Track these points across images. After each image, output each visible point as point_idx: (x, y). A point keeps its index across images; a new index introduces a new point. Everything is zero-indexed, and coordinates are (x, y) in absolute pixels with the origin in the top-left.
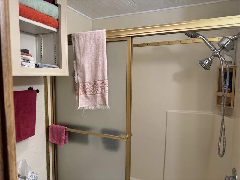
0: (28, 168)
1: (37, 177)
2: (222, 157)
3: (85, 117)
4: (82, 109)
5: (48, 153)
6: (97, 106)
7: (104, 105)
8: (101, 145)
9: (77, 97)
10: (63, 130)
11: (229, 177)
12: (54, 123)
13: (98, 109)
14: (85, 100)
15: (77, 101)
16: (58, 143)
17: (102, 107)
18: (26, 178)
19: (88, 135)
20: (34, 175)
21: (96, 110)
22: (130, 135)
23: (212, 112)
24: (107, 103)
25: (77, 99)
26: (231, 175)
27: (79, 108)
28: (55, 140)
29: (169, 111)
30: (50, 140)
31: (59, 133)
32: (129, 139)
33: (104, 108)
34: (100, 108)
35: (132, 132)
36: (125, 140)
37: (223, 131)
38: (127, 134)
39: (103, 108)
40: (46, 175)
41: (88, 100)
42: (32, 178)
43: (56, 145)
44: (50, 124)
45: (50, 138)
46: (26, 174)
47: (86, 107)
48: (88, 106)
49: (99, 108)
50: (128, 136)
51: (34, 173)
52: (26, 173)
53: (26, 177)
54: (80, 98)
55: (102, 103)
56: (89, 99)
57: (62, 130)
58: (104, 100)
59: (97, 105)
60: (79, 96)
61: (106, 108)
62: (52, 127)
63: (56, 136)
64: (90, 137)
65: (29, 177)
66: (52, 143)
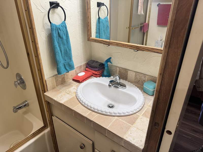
11: (17, 81)
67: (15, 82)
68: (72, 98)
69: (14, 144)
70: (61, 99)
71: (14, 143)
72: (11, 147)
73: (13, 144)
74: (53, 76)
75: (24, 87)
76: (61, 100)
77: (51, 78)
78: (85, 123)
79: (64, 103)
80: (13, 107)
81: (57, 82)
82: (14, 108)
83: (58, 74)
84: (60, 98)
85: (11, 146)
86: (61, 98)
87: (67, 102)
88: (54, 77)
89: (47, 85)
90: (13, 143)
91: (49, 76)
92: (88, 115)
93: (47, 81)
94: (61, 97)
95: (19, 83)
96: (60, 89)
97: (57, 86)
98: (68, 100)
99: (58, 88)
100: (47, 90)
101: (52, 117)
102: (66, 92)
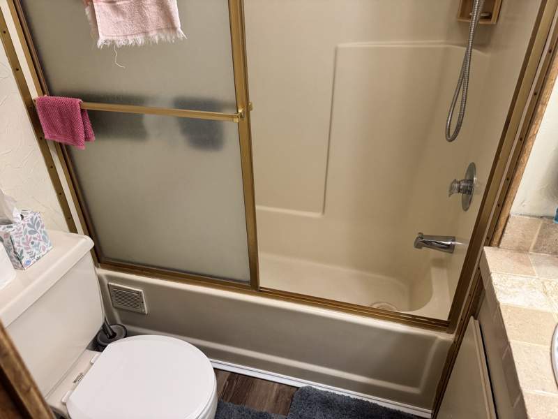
1: (38, 219)
2: (451, 143)
3: (124, 67)
4: (111, 47)
5: (51, 167)
6: (151, 35)
7: (168, 29)
8: (181, 140)
9: (87, 11)
11: (459, 182)
12: (44, 93)
13: (154, 44)
14: (114, 17)
15: (91, 24)
16: (69, 142)
17: (166, 38)
18: (11, 223)
19: (142, 115)
20: (30, 216)
21: (149, 46)
22: (248, 108)
23: (442, 41)
24: (178, 23)
25: (89, 17)
26: (464, 178)
27: (100, 43)
28: (59, 133)
29: (341, 45)
30: (46, 137)
31: (65, 116)
32: (246, 118)
33: (171, 37)
34: (160, 40)
35: (251, 100)
36: (237, 120)
37: (464, 77)
38: (240, 106)
39: (168, 38)
41: (121, 19)
42: (26, 223)
43: (67, 146)
44: (34, 94)
45: (44, 132)
46: (8, 216)
47: (121, 38)
48: (126, 36)
49: (157, 38)
50: (243, 111)
51: (29, 212)
52: (6, 212)
53: (9, 221)
54: (97, 13)
55: (162, 24)
56: (123, 14)
57: (70, 109)
58: (165, 13)
59: (149, 30)
60: (93, 6)
61: (176, 37)
62: (42, 102)
63: (59, 124)
64: (149, 120)
65: (17, 221)
66: (54, 142)
67: (455, 181)
68: (542, 312)
69: (381, 306)
70: (511, 290)
71: (383, 304)
72: (375, 306)
73: (380, 304)
74: (542, 217)
75: (466, 205)
76: (505, 293)
77: (528, 218)
78: (513, 406)
79: (507, 307)
80: (420, 233)
81: (545, 240)
82: (421, 236)
83: (556, 219)
84: (510, 286)
85: (375, 304)
86: (511, 288)
87: (516, 310)
88: (542, 222)
89: (506, 231)
90: (380, 302)
91: (527, 210)
92: (535, 396)
93: (510, 220)
94: (513, 286)
95: (461, 187)
96: (538, 265)
97: (536, 249)
98: (525, 310)
99: (532, 257)
100: (499, 243)
101: (472, 317)
102: (543, 283)
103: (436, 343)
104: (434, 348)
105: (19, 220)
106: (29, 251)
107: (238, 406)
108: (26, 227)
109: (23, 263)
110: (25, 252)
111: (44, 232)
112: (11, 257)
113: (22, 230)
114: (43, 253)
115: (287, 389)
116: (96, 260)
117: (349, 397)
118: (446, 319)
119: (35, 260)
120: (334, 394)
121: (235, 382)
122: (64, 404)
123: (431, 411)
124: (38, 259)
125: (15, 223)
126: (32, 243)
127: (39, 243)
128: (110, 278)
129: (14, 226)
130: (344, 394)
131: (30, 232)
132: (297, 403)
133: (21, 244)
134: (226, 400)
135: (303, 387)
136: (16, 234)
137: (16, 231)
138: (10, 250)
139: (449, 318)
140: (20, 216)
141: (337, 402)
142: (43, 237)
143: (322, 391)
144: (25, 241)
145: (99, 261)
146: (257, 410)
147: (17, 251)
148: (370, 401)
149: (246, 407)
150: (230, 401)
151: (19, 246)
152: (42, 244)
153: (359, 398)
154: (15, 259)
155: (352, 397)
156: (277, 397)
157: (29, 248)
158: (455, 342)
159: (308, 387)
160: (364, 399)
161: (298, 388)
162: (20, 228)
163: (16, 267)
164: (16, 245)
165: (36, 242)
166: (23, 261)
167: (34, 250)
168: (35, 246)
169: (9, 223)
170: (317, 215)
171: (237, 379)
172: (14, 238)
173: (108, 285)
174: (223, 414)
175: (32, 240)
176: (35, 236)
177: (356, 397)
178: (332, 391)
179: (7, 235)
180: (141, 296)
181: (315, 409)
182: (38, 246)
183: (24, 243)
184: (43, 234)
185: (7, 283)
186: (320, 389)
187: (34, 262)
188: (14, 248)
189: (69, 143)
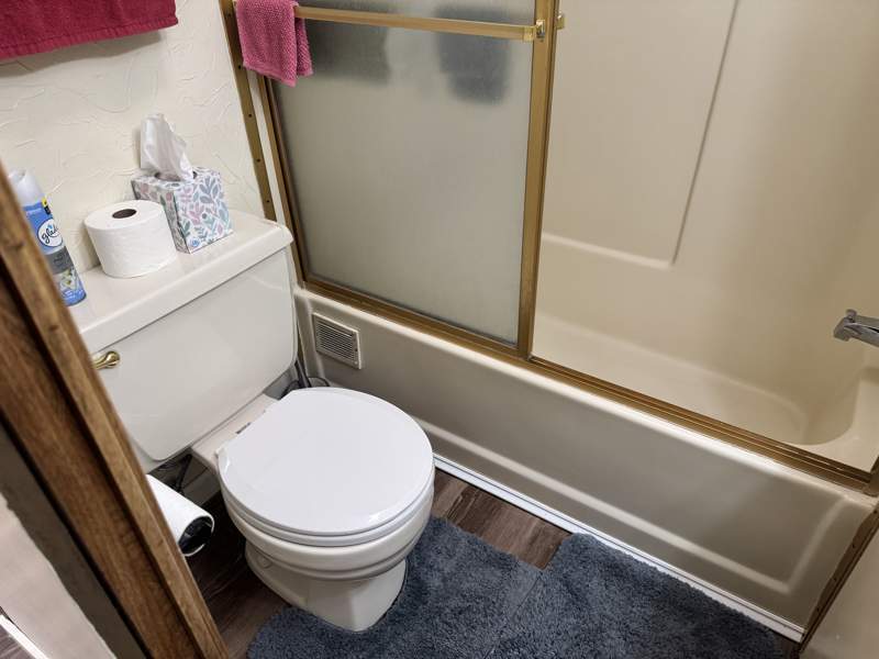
0: (174, 142)
1: (217, 182)
5: (249, 116)
8: (440, 81)
10: (285, 11)
18: (179, 180)
19: (385, 28)
20: (205, 175)
22: (555, 24)
28: (263, 59)
30: (245, 63)
31: (273, 30)
32: (548, 38)
38: (540, 18)
40: (259, 194)
42: (198, 183)
43: (273, 81)
45: (244, 56)
50: (545, 26)
51: (206, 170)
53: (176, 176)
57: (280, 16)
62: (245, 6)
63: (263, 44)
64: (397, 42)
65: (187, 178)
66: (258, 74)
80: (849, 311)
82: (852, 317)
103: (838, 506)
104: (831, 516)
105: (190, 178)
106: (198, 226)
107: (470, 535)
108: (198, 189)
109: (188, 241)
110: (192, 226)
111: (223, 205)
112: (173, 232)
113: (191, 192)
114: (218, 236)
115: (553, 531)
116: (301, 275)
117: (655, 569)
118: (867, 468)
119: (206, 243)
120: (631, 558)
121: (473, 499)
122: (217, 456)
123: (802, 630)
124: (211, 242)
125: (184, 181)
126: (205, 216)
127: (214, 219)
128: (318, 306)
129: (181, 184)
130: (647, 562)
131: (204, 200)
132: (564, 555)
133: (188, 213)
134: (454, 521)
135: (578, 534)
136: (183, 196)
137: (182, 191)
138: (173, 219)
139: (874, 468)
140: (192, 175)
141: (632, 570)
142: (220, 211)
143: (610, 548)
144: (194, 210)
145: (304, 278)
146: (498, 549)
147: (181, 222)
148: (692, 585)
149: (480, 539)
150: (459, 525)
151: (185, 215)
152: (218, 221)
153: (674, 575)
154: (178, 234)
155: (660, 569)
156: (534, 539)
157: (199, 223)
158: (875, 512)
159: (587, 536)
160: (681, 579)
161: (571, 533)
162: (189, 190)
163: (178, 247)
164: (181, 212)
165: (210, 216)
166: (189, 239)
167: (206, 229)
168: (206, 222)
169: (176, 179)
170: (662, 265)
171: (477, 496)
172: (178, 202)
173: (313, 316)
174: (445, 541)
175: (204, 212)
176: (210, 206)
177: (667, 572)
178: (627, 553)
179: (170, 194)
180: (355, 340)
181: (591, 571)
182: (212, 223)
183: (192, 213)
184: (220, 207)
185: (162, 265)
186: (608, 544)
187: (204, 247)
188: (178, 218)
189: (276, 75)
